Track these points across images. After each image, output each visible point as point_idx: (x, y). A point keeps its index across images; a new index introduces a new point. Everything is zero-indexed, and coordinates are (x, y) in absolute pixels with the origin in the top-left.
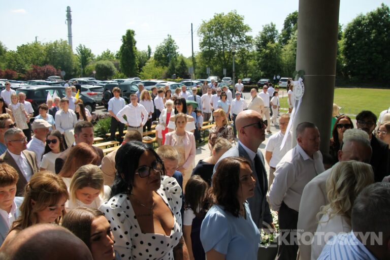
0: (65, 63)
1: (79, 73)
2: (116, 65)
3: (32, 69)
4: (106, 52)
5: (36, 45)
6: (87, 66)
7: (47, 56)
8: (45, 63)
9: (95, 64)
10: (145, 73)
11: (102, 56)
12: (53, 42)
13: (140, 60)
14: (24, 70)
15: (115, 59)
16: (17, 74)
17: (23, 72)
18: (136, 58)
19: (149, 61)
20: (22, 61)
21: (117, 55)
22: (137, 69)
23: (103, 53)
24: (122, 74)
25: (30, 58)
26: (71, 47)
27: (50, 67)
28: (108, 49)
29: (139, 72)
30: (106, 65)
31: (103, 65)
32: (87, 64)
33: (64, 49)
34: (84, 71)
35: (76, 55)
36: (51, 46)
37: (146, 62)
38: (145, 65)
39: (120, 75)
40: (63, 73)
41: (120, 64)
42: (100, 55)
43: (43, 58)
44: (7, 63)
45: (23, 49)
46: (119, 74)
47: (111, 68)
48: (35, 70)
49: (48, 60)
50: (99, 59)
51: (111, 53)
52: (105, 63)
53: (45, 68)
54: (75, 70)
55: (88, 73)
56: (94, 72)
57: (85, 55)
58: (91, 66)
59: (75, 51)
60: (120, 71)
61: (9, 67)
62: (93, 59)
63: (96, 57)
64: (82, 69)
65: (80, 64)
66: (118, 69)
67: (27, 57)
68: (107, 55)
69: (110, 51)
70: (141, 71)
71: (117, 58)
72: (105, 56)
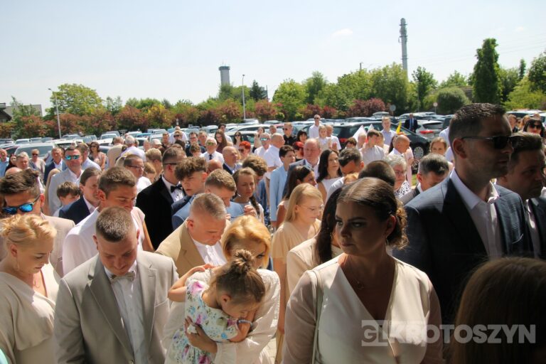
0: (397, 95)
1: (415, 107)
2: (468, 94)
3: (354, 104)
4: (453, 75)
5: (361, 74)
6: (426, 98)
7: (374, 87)
8: (371, 96)
9: (438, 94)
10: (513, 103)
11: (448, 82)
12: (381, 68)
13: (505, 83)
14: (344, 107)
15: (467, 85)
16: (336, 112)
17: (344, 109)
18: (499, 79)
19: (520, 83)
20: (342, 96)
21: (470, 79)
22: (501, 97)
23: (449, 79)
25: (352, 92)
26: (406, 73)
27: (378, 102)
28: (456, 71)
29: (504, 101)
30: (453, 94)
31: (447, 94)
32: (427, 94)
33: (396, 75)
34: (422, 104)
35: (411, 83)
36: (379, 73)
37: (514, 85)
38: (512, 91)
40: (393, 108)
41: (474, 92)
42: (446, 80)
43: (368, 90)
44: (326, 99)
45: (345, 81)
47: (460, 98)
48: (358, 106)
49: (375, 92)
50: (444, 86)
51: (460, 76)
52: (451, 91)
53: (370, 102)
54: (410, 103)
55: (427, 107)
56: (435, 105)
57: (424, 81)
58: (432, 96)
59: (411, 78)
61: (328, 103)
62: (435, 88)
63: (440, 83)
64: (419, 102)
65: (416, 95)
66: (470, 99)
67: (349, 90)
68: (455, 80)
69: (458, 74)
70: (505, 99)
71: (471, 83)
72: (452, 81)
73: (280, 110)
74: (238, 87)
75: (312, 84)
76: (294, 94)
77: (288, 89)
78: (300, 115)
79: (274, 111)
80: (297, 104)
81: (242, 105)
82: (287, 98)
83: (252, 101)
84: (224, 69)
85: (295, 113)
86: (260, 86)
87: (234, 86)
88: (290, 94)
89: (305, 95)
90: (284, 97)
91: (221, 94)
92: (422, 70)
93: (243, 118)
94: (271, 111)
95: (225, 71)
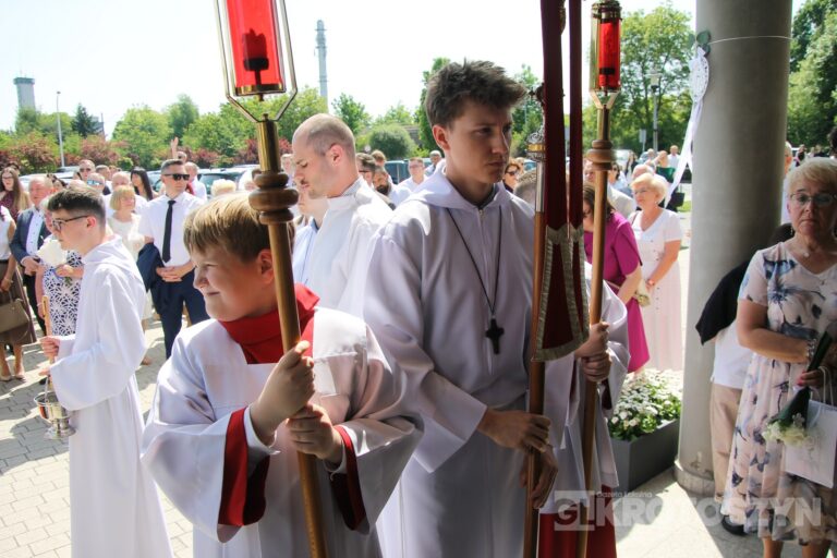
2: (413, 135)
3: (247, 146)
4: (395, 107)
9: (371, 134)
11: (387, 118)
14: (232, 150)
15: (413, 122)
16: (217, 157)
17: (230, 153)
20: (227, 132)
21: (416, 114)
23: (389, 113)
24: (426, 152)
25: (244, 126)
26: (325, 100)
27: (282, 143)
30: (391, 134)
31: (385, 135)
33: (311, 103)
39: (420, 153)
41: (421, 132)
42: (384, 116)
44: (201, 137)
46: (418, 153)
47: (402, 139)
48: (253, 149)
49: (280, 128)
50: (380, 122)
51: (405, 109)
52: (393, 130)
56: (368, 148)
57: (351, 114)
58: (364, 137)
59: (332, 110)
60: (421, 146)
61: (205, 144)
62: (368, 125)
63: (374, 120)
66: (417, 141)
67: (238, 124)
68: (397, 116)
69: (403, 107)
71: (417, 120)
72: (393, 116)
73: (125, 153)
74: (50, 113)
75: (179, 113)
76: (150, 129)
77: (140, 119)
78: (158, 161)
79: (114, 154)
80: (155, 145)
81: (58, 144)
82: (136, 134)
83: (76, 137)
84: (24, 83)
85: (152, 158)
86: (89, 113)
87: (43, 112)
88: (142, 129)
89: (167, 130)
90: (132, 132)
91: (19, 125)
92: (347, 97)
93: (60, 165)
94: (110, 153)
95: (25, 86)
